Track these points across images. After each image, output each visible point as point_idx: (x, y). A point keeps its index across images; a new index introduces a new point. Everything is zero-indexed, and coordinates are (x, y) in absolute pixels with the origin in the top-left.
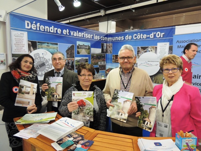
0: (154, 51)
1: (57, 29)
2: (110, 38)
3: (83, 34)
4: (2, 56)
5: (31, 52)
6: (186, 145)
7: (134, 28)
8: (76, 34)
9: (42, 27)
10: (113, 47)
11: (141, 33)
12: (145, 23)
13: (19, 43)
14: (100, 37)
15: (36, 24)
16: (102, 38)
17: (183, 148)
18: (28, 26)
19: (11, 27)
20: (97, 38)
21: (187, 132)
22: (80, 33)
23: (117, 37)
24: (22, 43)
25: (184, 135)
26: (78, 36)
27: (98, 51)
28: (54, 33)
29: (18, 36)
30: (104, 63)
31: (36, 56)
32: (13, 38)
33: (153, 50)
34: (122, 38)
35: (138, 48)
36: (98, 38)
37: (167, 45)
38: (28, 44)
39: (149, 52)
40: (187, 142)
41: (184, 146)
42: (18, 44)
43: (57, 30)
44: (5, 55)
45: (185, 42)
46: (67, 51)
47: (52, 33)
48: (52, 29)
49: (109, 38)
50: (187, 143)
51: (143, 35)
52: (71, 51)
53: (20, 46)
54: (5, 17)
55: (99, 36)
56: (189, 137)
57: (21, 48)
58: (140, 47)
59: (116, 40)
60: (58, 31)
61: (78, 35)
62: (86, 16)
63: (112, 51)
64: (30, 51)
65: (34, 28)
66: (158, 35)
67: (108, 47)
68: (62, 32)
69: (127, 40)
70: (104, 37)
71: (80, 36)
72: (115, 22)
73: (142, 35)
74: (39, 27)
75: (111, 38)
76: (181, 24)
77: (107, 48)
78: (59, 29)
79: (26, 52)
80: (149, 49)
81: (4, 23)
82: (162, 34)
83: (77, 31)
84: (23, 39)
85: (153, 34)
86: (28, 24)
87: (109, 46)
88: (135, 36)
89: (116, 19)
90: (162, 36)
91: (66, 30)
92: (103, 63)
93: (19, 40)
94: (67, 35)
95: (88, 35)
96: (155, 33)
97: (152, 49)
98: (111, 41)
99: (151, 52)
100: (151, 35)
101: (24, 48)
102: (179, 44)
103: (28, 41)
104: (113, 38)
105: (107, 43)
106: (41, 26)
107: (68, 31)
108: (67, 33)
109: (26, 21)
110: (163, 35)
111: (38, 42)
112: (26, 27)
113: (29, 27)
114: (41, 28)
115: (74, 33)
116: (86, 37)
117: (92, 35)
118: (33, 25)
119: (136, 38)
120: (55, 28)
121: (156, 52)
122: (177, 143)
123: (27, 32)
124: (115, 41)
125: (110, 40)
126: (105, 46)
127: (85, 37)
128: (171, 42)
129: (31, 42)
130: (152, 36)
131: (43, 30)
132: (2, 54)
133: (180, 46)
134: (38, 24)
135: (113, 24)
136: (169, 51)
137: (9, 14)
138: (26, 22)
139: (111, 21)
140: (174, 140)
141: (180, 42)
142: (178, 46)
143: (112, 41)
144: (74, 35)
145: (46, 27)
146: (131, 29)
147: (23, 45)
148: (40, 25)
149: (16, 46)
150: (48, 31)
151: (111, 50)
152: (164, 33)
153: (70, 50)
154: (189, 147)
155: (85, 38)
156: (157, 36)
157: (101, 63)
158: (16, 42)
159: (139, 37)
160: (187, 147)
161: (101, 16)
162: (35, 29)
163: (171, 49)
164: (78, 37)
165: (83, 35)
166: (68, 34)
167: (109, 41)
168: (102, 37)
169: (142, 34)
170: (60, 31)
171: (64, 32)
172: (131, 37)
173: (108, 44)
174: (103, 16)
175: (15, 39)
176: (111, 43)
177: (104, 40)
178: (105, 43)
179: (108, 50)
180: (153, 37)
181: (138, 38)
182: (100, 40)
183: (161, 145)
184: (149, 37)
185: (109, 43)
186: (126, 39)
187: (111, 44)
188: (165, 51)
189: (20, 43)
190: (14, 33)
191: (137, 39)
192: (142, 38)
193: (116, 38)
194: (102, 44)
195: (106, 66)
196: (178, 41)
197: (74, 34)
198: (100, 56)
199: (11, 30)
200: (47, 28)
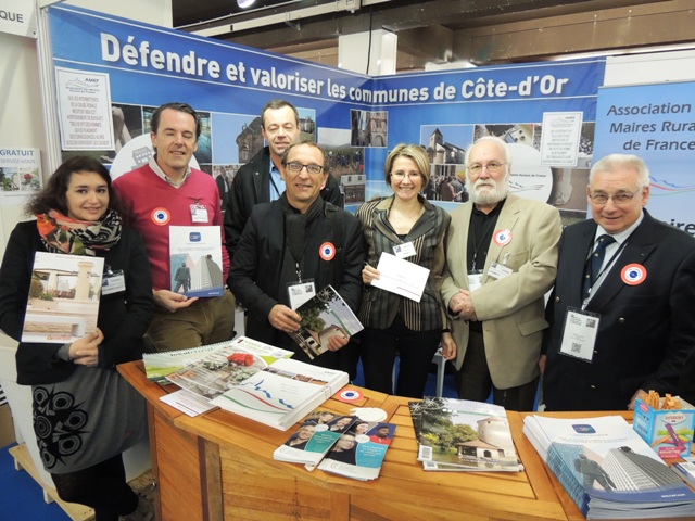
0: (532, 141)
1: (205, 61)
2: (381, 93)
3: (291, 78)
4: (26, 157)
5: (123, 144)
6: (665, 429)
7: (455, 56)
8: (268, 79)
9: (157, 56)
10: (391, 123)
11: (487, 76)
12: (494, 38)
13: (82, 111)
14: (347, 90)
15: (136, 44)
16: (353, 93)
17: (656, 437)
18: (111, 52)
19: (55, 55)
20: (337, 92)
21: (668, 396)
22: (281, 76)
23: (405, 91)
24: (94, 112)
25: (661, 404)
26: (275, 86)
27: (340, 137)
28: (196, 76)
29: (77, 90)
30: (360, 179)
31: (140, 159)
32: (64, 94)
33: (527, 137)
34: (422, 93)
35: (477, 127)
36: (339, 93)
37: (576, 119)
38: (114, 116)
39: (514, 144)
40: (670, 421)
41: (660, 434)
42: (77, 117)
43: (205, 67)
44: (36, 156)
45: (635, 111)
46: (241, 139)
47: (190, 75)
48: (190, 63)
49: (375, 93)
50: (669, 426)
51: (496, 83)
52: (254, 139)
53: (87, 124)
54: (32, 20)
55: (343, 87)
56: (675, 408)
57: (91, 131)
58: (483, 126)
59: (401, 100)
60: (210, 69)
61: (276, 82)
62: (292, 12)
63: (386, 139)
64: (118, 141)
65: (131, 58)
66: (547, 87)
67: (373, 122)
68: (222, 73)
69: (439, 100)
70: (362, 88)
71: (282, 87)
72: (396, 33)
73: (491, 84)
74: (148, 56)
75: (385, 92)
76: (619, 44)
77: (368, 127)
78: (213, 63)
79: (105, 143)
80: (516, 135)
81: (30, 43)
82: (561, 82)
83: (273, 69)
84: (95, 99)
85: (528, 83)
86: (110, 44)
87: (376, 120)
88: (469, 89)
89: (400, 26)
90: (559, 91)
91: (237, 66)
92: (355, 177)
93: (82, 102)
94: (238, 82)
95: (307, 83)
96: (536, 78)
97: (523, 134)
98: (383, 103)
99: (519, 144)
100: (522, 84)
101: (100, 131)
102: (617, 120)
103: (113, 105)
104: (390, 92)
105: (370, 109)
106: (155, 52)
107: (244, 69)
108: (238, 76)
109: (102, 34)
110: (563, 85)
111: (146, 109)
112: (106, 56)
113: (115, 57)
114: (153, 60)
115: (261, 75)
116: (302, 90)
117: (321, 83)
118: (127, 47)
119: (471, 94)
120: (199, 60)
121: (537, 144)
122: (639, 426)
123: (107, 75)
124: (398, 102)
125: (380, 101)
126: (364, 120)
127: (297, 89)
128: (589, 109)
129: (124, 108)
130: (525, 88)
131: (161, 67)
132: (26, 153)
133: (621, 124)
134: (145, 44)
135: (387, 40)
136: (582, 141)
137: (47, 9)
138: (105, 38)
139: (381, 31)
140: (629, 420)
141: (618, 112)
142: (613, 124)
143: (389, 102)
144: (264, 84)
145: (170, 56)
146: (446, 60)
147: (96, 118)
148: (150, 48)
149: (73, 124)
150: (178, 70)
151: (382, 135)
152: (566, 81)
153: (250, 136)
154: (672, 436)
155: (300, 92)
156: (543, 90)
157: (350, 180)
158: (74, 111)
159: (480, 91)
160: (667, 437)
161: (345, 13)
162: (134, 62)
163: (588, 133)
164: (275, 89)
165: (293, 83)
166: (243, 80)
167: (378, 103)
168: (352, 89)
169: (490, 82)
170: (218, 69)
171: (229, 73)
172: (454, 91)
173: (373, 113)
174: (353, 12)
175: (70, 98)
176: (385, 109)
177: (361, 101)
178: (365, 108)
179: (373, 135)
180: (528, 92)
181: (478, 95)
182: (347, 98)
183: (592, 431)
184: (517, 91)
185: (377, 109)
186: (436, 97)
187: (383, 114)
188: (569, 142)
189: (87, 112)
190: (67, 76)
191: (474, 97)
192: (491, 94)
193: (401, 91)
194: (354, 114)
195: (367, 189)
196: (613, 109)
197: (263, 78)
198: (348, 157)
199: (57, 68)
200: (174, 60)
